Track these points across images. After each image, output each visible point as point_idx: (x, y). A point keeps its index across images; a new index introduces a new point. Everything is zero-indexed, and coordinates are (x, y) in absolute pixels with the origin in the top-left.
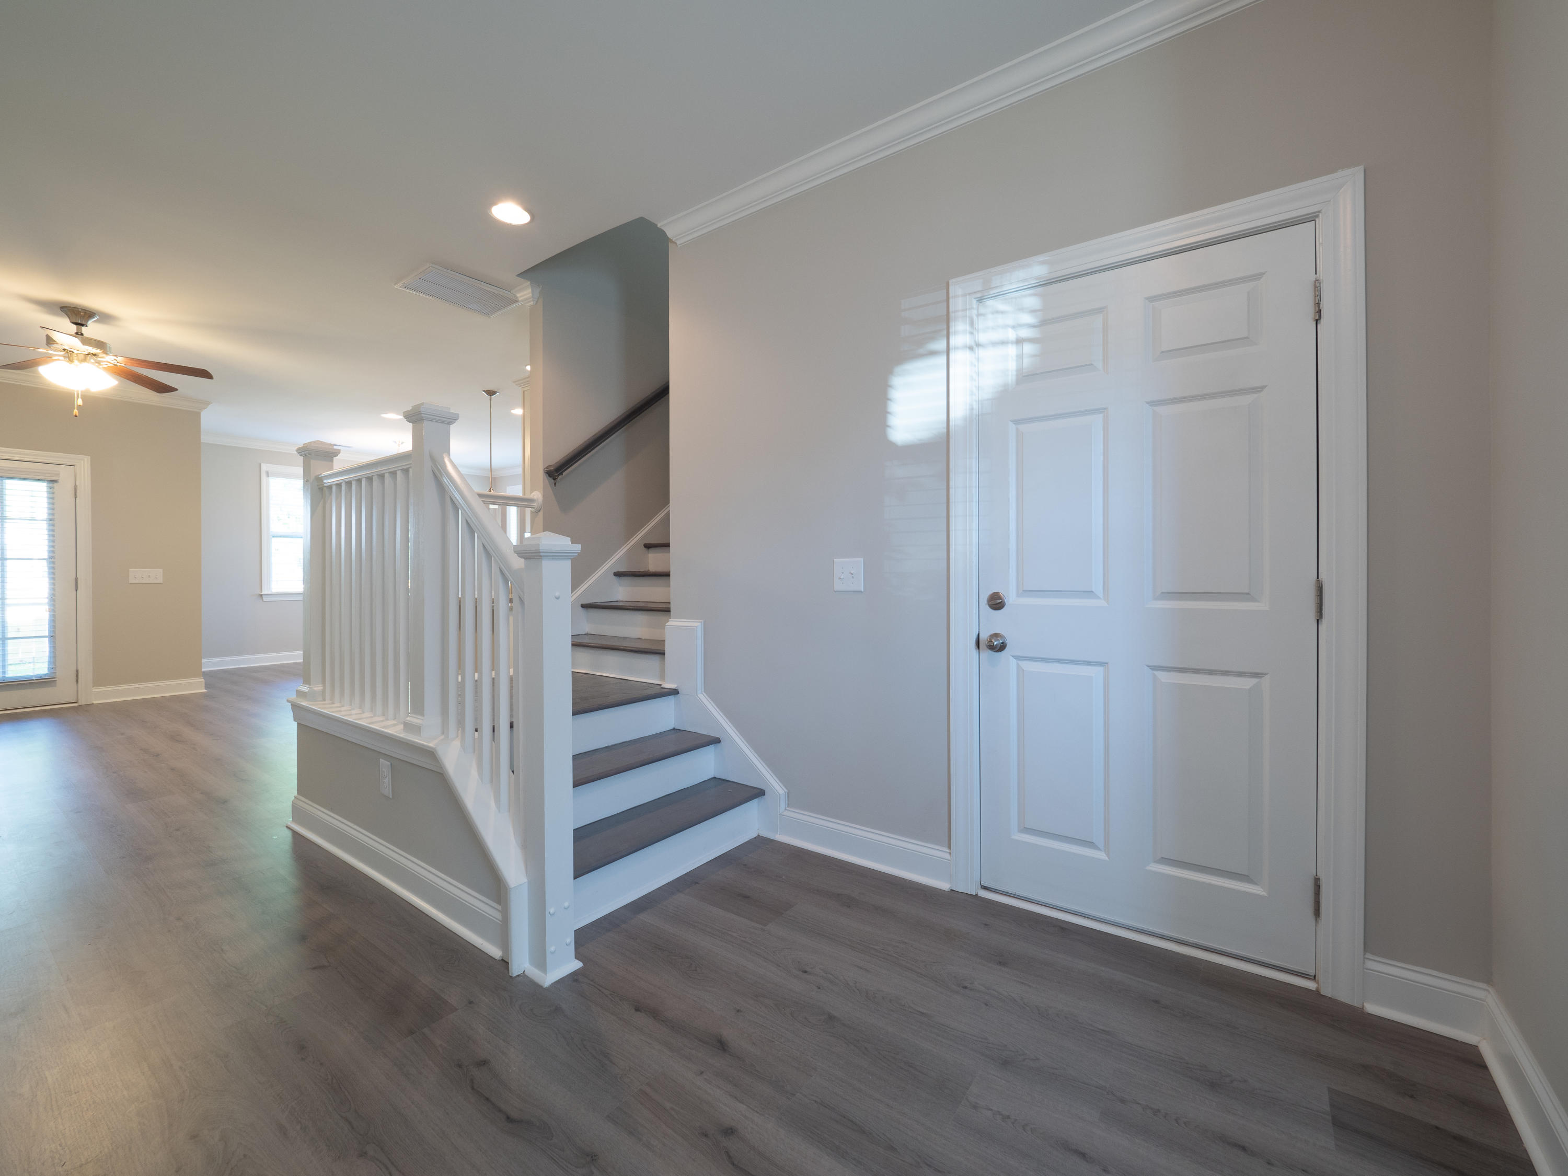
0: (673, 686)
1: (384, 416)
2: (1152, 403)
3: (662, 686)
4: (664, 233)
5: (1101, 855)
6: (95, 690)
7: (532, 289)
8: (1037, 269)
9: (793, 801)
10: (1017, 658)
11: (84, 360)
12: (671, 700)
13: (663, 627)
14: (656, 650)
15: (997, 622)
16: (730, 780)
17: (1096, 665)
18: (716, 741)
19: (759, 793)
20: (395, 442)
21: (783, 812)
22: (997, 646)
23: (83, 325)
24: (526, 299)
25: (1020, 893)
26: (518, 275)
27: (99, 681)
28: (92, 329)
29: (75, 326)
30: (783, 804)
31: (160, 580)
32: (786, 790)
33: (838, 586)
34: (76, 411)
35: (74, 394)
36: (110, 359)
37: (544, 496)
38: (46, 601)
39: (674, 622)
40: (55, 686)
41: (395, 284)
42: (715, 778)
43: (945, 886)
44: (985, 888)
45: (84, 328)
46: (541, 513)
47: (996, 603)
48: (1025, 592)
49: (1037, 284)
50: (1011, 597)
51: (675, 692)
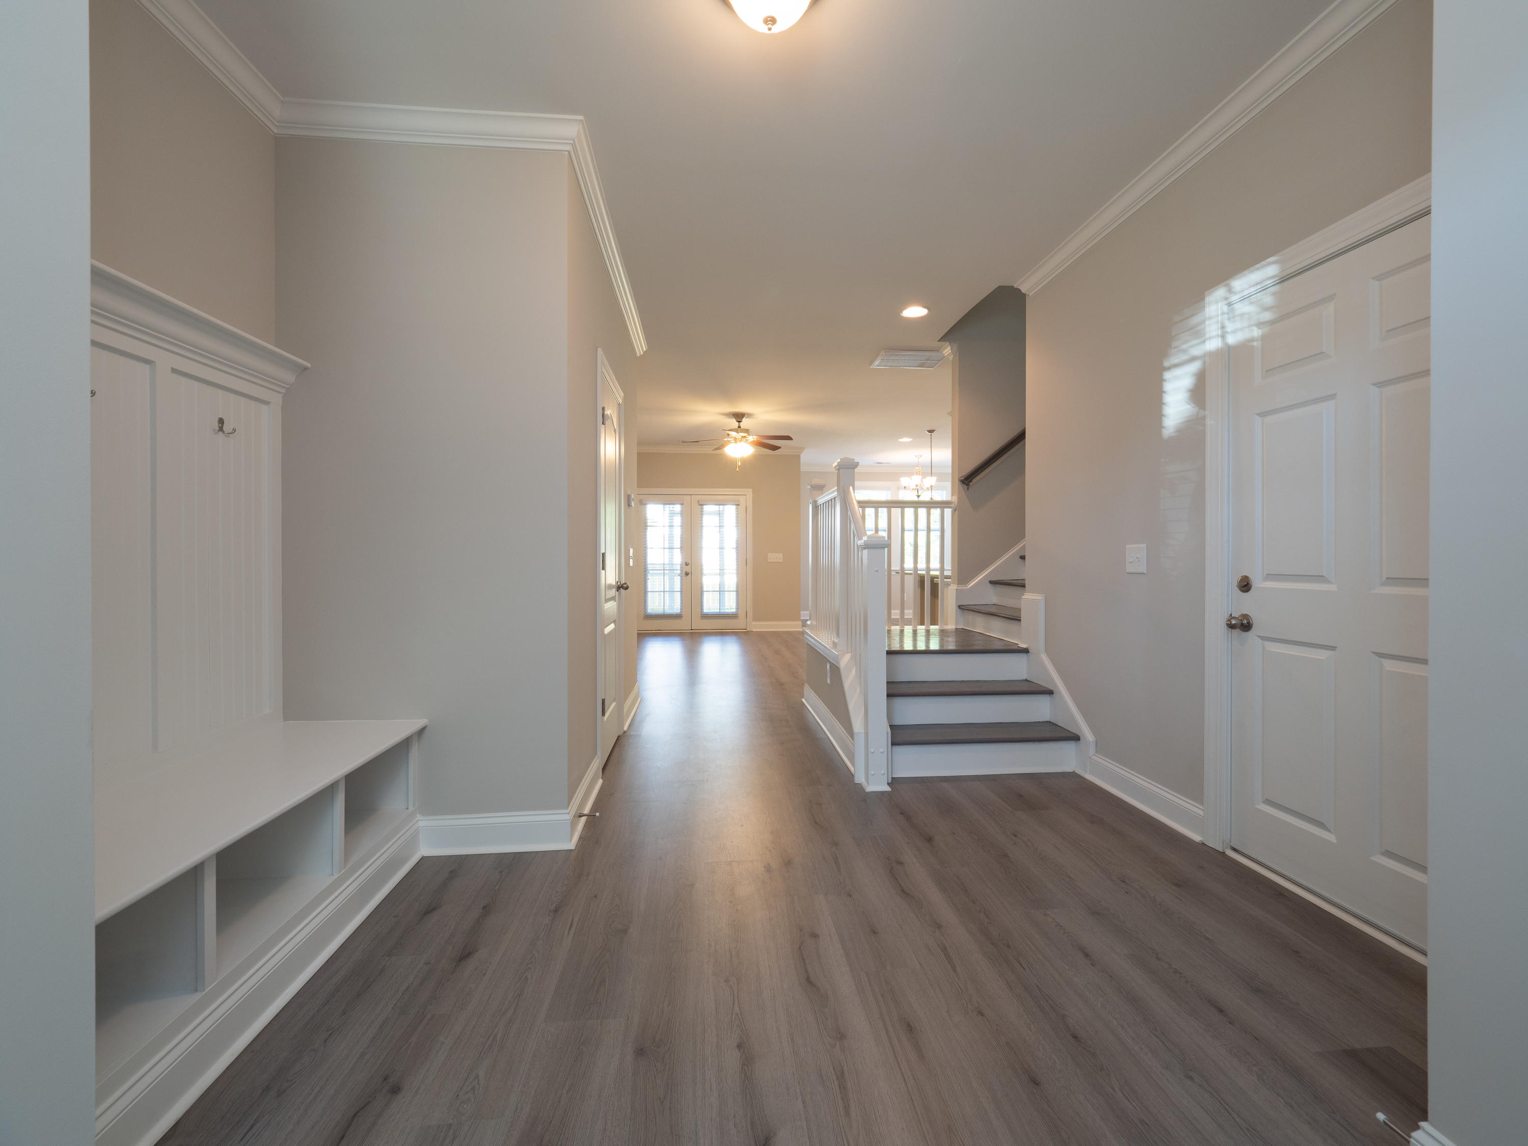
0: (1023, 646)
1: (901, 440)
2: (1380, 385)
3: (1018, 645)
4: (1020, 290)
5: (1331, 838)
6: (754, 623)
7: (951, 347)
8: (1269, 271)
9: (1101, 748)
10: (1263, 638)
11: (741, 441)
12: (1023, 657)
13: (1020, 599)
14: (1014, 618)
15: (1246, 605)
16: (1059, 725)
17: (1327, 649)
18: (1050, 692)
19: (1076, 738)
20: (916, 456)
21: (1092, 756)
22: (1244, 625)
23: (740, 422)
24: (949, 354)
25: (1260, 859)
26: (939, 341)
27: (756, 619)
28: (745, 423)
29: (738, 423)
30: (1092, 750)
31: (781, 560)
32: (1094, 739)
33: (1130, 568)
34: (738, 469)
35: (737, 460)
36: (751, 438)
37: (959, 499)
38: (735, 571)
39: (1028, 596)
40: (738, 619)
41: (870, 365)
42: (1050, 722)
43: (1197, 838)
44: (1234, 849)
45: (741, 423)
46: (957, 512)
47: (1245, 585)
48: (1270, 577)
49: (1273, 284)
50: (1257, 583)
51: (1026, 651)
